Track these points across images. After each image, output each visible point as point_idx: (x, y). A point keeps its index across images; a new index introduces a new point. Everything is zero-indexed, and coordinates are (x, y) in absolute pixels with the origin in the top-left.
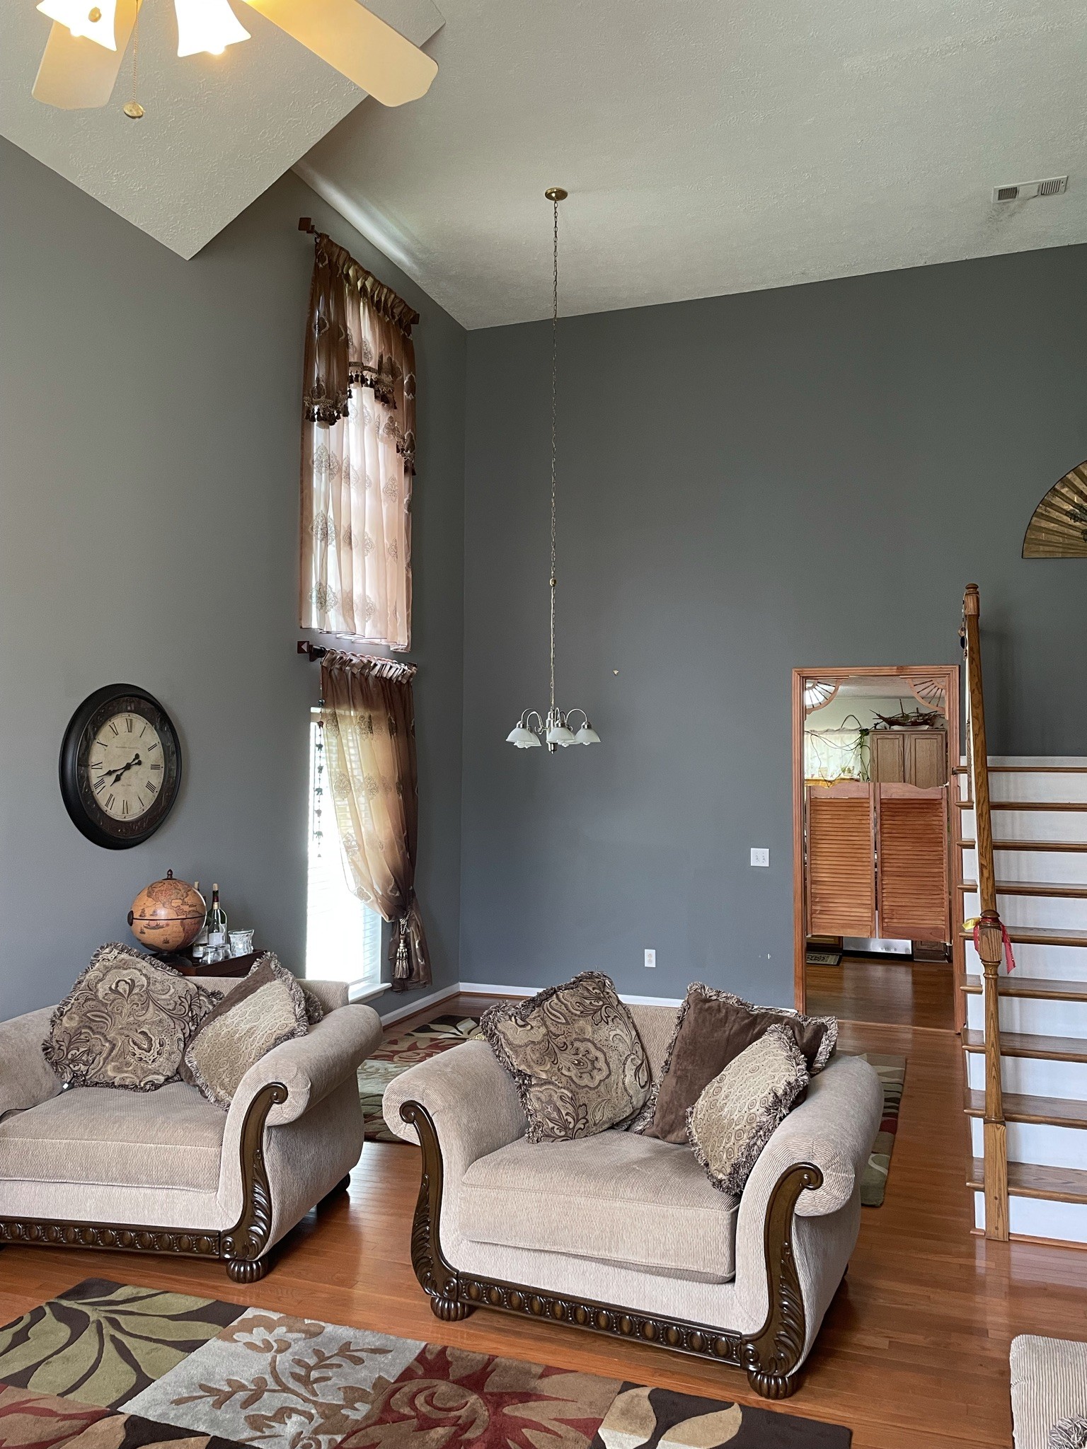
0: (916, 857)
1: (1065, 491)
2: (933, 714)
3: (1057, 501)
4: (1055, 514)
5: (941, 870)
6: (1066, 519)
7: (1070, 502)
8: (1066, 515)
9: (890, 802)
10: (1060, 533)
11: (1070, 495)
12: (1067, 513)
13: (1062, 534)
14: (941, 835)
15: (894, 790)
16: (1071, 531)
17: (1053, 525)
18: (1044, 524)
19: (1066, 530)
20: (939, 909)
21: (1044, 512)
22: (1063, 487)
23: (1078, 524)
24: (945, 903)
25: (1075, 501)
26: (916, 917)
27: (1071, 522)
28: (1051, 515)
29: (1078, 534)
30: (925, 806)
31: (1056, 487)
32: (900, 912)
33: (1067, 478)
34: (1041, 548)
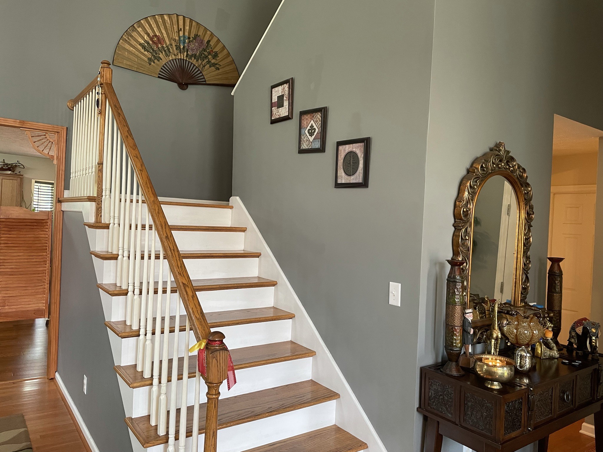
0: (26, 261)
1: (140, 29)
2: (14, 164)
3: (134, 34)
4: (133, 42)
5: (45, 269)
6: (140, 47)
7: (143, 38)
8: (140, 45)
9: (8, 220)
10: (136, 55)
11: (142, 33)
12: (140, 44)
13: (137, 56)
14: (46, 244)
15: (12, 212)
16: (143, 56)
17: (132, 49)
18: (127, 46)
19: (140, 55)
20: (41, 296)
21: (127, 39)
22: (139, 27)
23: (146, 53)
24: (46, 291)
25: (145, 38)
26: (23, 303)
27: (143, 51)
28: (130, 42)
29: (146, 59)
30: (35, 224)
31: (135, 25)
32: (10, 301)
33: (141, 22)
34: (125, 62)
